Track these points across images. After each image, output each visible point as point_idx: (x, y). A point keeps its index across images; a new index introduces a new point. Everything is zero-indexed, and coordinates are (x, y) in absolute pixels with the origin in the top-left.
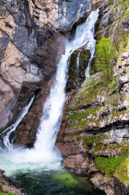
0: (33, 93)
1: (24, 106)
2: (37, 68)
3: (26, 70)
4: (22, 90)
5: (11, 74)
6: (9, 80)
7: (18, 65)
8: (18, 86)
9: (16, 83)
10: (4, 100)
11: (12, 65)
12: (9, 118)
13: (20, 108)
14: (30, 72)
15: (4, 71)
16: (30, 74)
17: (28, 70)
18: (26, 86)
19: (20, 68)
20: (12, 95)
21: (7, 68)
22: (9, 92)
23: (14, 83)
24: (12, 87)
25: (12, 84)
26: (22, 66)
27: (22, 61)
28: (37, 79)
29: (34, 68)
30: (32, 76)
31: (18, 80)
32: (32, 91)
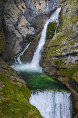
0: (30, 40)
1: (27, 45)
2: (34, 29)
3: (29, 29)
4: (26, 38)
5: (22, 30)
6: (21, 33)
7: (26, 26)
8: (25, 36)
9: (24, 34)
10: (18, 41)
11: (23, 26)
12: (20, 50)
13: (25, 46)
14: (30, 30)
15: (19, 28)
16: (30, 31)
17: (30, 29)
18: (28, 36)
19: (26, 28)
20: (22, 40)
21: (21, 27)
22: (21, 38)
23: (23, 34)
24: (22, 36)
25: (22, 34)
26: (27, 27)
27: (28, 25)
28: (33, 33)
29: (32, 29)
30: (31, 32)
31: (25, 33)
32: (31, 39)
